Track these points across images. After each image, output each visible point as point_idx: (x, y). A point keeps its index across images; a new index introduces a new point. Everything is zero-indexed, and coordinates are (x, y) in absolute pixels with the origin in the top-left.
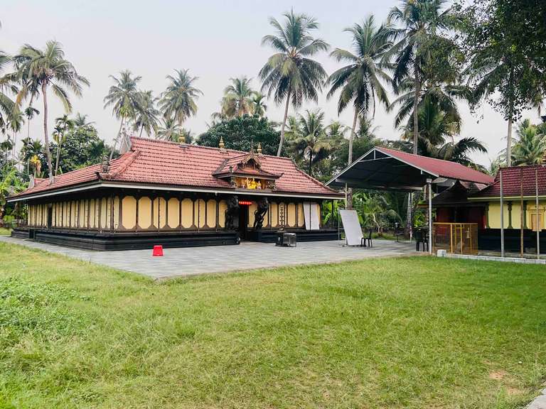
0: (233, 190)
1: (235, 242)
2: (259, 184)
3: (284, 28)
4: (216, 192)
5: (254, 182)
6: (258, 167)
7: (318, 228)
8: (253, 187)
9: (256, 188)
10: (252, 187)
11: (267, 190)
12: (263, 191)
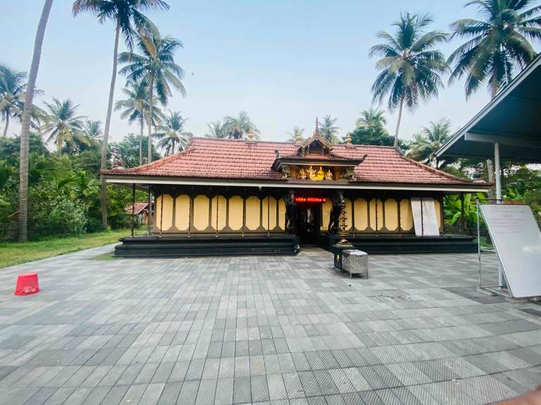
0: (285, 181)
1: (292, 252)
2: (330, 174)
3: (395, 37)
4: (260, 186)
5: (321, 172)
6: (327, 151)
7: (438, 234)
8: (320, 177)
9: (324, 178)
10: (317, 178)
11: (341, 181)
12: (335, 182)
